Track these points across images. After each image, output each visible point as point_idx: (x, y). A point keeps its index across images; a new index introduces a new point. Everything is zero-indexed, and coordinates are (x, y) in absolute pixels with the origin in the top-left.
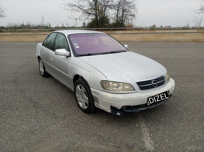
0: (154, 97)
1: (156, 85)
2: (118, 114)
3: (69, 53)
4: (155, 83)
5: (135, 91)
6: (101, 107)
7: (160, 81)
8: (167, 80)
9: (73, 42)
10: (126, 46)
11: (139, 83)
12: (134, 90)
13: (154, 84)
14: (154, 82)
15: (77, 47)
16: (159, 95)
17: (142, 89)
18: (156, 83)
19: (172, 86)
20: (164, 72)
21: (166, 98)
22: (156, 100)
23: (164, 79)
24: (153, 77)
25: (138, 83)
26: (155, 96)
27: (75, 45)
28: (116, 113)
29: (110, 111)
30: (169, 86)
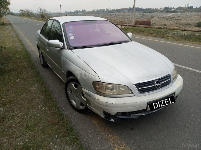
1: (159, 86)
2: (112, 120)
3: (63, 45)
4: (158, 84)
5: (132, 95)
6: (94, 110)
7: (165, 81)
8: (174, 78)
9: (67, 32)
10: (130, 34)
11: (138, 85)
12: (132, 93)
13: (156, 85)
14: (157, 82)
15: (72, 38)
17: (141, 91)
18: (160, 83)
19: (180, 86)
20: (170, 69)
21: (171, 103)
23: (170, 78)
24: (156, 76)
25: (136, 85)
27: (69, 35)
28: (110, 119)
29: (103, 116)
30: (176, 86)
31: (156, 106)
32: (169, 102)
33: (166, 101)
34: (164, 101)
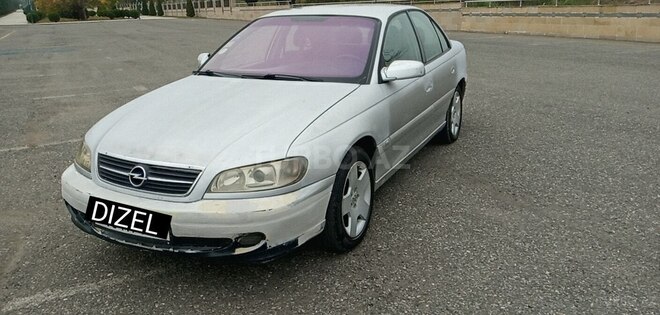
0: (113, 207)
16: (134, 209)
22: (114, 220)
26: (117, 205)
31: (99, 214)
32: (143, 226)
33: (139, 217)
34: (131, 214)
